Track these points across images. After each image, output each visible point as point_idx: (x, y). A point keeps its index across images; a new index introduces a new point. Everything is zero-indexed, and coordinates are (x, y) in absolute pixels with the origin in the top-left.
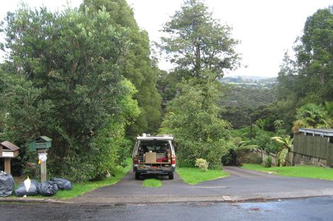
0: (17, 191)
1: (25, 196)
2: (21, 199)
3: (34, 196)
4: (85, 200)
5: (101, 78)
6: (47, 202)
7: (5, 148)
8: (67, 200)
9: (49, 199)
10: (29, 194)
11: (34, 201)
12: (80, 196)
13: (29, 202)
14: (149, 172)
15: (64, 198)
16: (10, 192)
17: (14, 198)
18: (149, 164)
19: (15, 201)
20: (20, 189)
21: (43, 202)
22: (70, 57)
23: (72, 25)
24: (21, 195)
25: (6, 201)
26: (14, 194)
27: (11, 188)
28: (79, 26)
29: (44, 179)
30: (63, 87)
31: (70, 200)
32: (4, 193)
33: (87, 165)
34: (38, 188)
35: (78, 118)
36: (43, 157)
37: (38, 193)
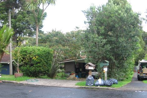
0: (95, 84)
1: (99, 86)
2: (97, 87)
3: (102, 86)
4: (126, 89)
5: (131, 35)
6: (109, 89)
7: (89, 65)
8: (117, 88)
9: (110, 88)
10: (101, 85)
11: (103, 89)
12: (122, 87)
13: (101, 89)
14: (145, 77)
15: (116, 88)
16: (93, 84)
17: (94, 87)
18: (145, 74)
19: (95, 88)
20: (97, 83)
21: (107, 89)
22: (117, 25)
23: (117, 11)
24: (97, 86)
25: (91, 88)
26: (94, 85)
27: (93, 82)
28: (120, 12)
29: (106, 79)
30: (114, 39)
31: (119, 88)
32: (90, 85)
33: (122, 73)
34: (104, 83)
35: (120, 52)
36: (106, 70)
37: (104, 85)
